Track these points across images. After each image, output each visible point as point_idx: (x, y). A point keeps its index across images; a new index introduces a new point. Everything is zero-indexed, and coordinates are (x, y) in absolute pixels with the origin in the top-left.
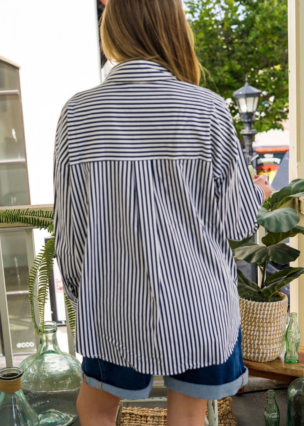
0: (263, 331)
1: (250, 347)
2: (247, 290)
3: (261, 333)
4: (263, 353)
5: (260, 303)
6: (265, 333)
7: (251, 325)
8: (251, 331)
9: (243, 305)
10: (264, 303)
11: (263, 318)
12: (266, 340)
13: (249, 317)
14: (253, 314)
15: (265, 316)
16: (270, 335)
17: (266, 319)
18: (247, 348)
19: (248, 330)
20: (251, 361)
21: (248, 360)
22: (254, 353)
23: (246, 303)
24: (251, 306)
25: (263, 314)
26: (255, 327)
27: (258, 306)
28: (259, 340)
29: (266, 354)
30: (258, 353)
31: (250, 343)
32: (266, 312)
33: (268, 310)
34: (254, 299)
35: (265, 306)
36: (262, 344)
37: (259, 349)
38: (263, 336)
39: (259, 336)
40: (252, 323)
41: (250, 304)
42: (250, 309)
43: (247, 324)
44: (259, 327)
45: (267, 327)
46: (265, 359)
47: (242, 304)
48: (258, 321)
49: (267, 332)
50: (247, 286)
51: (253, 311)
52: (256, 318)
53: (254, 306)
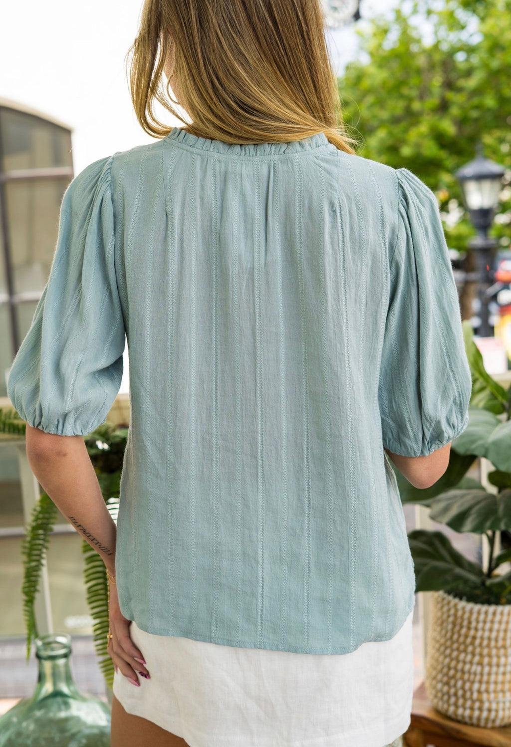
0: (490, 665)
1: (464, 696)
2: (458, 578)
3: (486, 669)
4: (489, 710)
5: (484, 608)
6: (494, 669)
7: (465, 651)
8: (464, 663)
9: (449, 610)
10: (492, 608)
11: (489, 639)
12: (496, 683)
13: (459, 636)
14: (469, 628)
15: (494, 635)
16: (504, 674)
17: (496, 640)
18: (457, 699)
19: (458, 661)
20: (465, 724)
21: (459, 722)
22: (472, 709)
23: (455, 605)
24: (464, 612)
25: (491, 630)
26: (473, 654)
27: (479, 613)
28: (480, 682)
29: (497, 711)
30: (480, 709)
31: (463, 688)
32: (496, 626)
33: (500, 623)
34: (472, 599)
35: (494, 614)
36: (487, 691)
37: (481, 702)
38: (489, 674)
39: (482, 674)
40: (466, 647)
41: (463, 608)
42: (462, 618)
43: (458, 649)
44: (481, 655)
45: (498, 657)
46: (494, 721)
47: (445, 609)
48: (481, 645)
49: (498, 665)
50: (458, 571)
51: (470, 623)
52: (474, 638)
53: (471, 612)
